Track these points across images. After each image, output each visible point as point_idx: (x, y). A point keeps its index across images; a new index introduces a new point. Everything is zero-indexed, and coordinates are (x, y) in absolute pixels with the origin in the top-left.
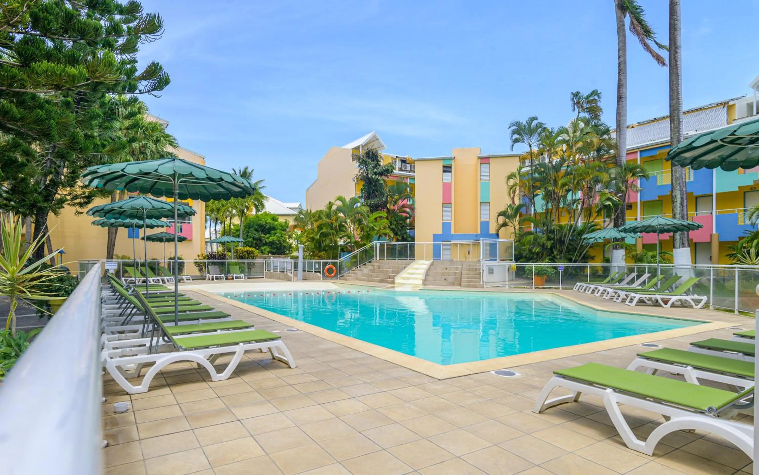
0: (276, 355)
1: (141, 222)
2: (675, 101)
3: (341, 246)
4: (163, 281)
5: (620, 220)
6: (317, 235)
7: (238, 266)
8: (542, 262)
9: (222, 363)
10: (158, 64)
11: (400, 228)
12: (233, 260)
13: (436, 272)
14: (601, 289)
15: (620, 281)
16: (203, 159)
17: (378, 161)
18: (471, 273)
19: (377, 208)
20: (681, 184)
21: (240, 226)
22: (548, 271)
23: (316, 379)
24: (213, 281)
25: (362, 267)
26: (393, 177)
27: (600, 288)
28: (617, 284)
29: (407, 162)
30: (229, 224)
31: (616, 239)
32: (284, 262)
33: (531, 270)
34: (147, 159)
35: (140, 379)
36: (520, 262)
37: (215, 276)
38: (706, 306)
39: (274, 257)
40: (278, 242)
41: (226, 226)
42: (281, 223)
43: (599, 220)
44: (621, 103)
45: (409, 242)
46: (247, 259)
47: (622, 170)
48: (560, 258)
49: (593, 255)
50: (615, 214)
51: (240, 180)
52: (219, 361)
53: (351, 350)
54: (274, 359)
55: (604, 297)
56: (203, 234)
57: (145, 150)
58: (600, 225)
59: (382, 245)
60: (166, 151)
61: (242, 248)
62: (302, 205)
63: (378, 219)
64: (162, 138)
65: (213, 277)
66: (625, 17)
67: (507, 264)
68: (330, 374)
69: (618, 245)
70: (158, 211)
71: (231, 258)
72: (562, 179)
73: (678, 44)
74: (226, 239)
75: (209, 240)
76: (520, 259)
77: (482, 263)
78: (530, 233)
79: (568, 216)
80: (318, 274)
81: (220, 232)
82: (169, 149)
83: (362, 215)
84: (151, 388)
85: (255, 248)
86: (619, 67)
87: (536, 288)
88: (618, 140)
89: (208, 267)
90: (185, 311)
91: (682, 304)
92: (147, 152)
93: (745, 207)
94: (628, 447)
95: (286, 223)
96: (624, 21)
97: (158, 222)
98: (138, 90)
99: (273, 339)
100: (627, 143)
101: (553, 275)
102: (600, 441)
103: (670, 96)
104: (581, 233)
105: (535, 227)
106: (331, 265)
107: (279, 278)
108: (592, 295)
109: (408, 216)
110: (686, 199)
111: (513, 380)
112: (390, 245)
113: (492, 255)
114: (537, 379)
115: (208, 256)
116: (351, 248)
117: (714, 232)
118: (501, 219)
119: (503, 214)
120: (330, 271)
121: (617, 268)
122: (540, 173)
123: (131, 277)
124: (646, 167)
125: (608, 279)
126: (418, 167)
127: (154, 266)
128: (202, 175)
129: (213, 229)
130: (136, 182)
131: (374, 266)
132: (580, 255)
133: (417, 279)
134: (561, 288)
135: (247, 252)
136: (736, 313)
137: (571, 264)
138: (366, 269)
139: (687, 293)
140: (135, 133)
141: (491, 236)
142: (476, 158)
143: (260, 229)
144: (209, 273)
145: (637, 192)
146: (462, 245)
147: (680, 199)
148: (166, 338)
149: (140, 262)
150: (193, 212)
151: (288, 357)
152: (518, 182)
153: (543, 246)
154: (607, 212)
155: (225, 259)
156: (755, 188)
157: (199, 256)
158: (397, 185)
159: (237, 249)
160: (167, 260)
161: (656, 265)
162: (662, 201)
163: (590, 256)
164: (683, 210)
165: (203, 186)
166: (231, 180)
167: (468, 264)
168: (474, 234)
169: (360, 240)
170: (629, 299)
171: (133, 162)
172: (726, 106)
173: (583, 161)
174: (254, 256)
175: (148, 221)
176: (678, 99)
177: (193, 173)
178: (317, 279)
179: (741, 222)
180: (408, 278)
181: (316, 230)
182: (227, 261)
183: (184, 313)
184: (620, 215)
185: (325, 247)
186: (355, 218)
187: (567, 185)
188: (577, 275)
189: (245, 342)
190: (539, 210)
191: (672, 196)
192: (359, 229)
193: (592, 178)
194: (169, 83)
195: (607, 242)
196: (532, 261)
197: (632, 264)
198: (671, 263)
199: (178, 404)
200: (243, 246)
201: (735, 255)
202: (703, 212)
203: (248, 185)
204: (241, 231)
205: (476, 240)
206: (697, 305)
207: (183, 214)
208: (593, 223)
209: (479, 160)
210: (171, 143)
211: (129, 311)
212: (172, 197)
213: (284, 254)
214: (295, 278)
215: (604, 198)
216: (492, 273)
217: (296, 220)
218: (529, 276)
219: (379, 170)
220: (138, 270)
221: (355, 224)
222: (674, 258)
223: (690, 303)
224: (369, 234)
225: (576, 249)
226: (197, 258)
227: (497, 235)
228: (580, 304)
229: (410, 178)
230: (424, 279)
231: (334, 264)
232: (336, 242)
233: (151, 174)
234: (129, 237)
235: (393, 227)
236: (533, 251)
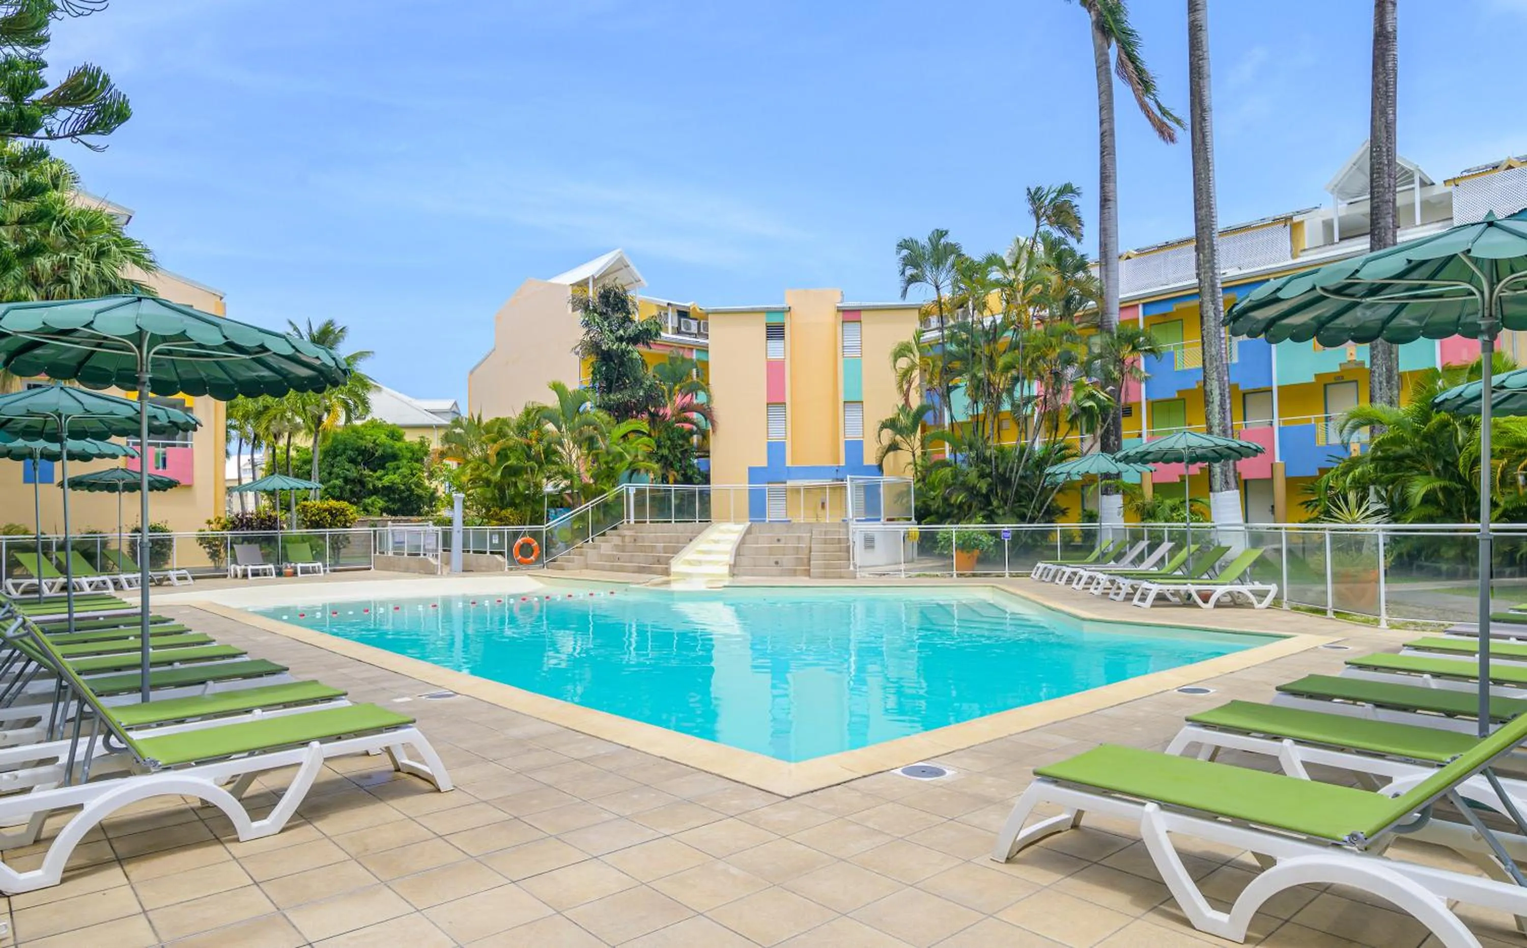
0: (404, 760)
1: (55, 447)
2: (1203, 211)
3: (549, 495)
4: (116, 583)
5: (1113, 438)
6: (494, 473)
7: (307, 545)
8: (970, 523)
9: (267, 790)
10: (99, 71)
11: (680, 456)
12: (296, 532)
13: (757, 548)
14: (1085, 574)
15: (1119, 557)
16: (221, 298)
17: (628, 313)
18: (830, 547)
19: (627, 412)
20: (1220, 369)
21: (313, 452)
22: (981, 540)
23: (499, 815)
24: (244, 581)
25: (597, 539)
26: (660, 348)
27: (1081, 572)
28: (1112, 563)
29: (692, 315)
30: (285, 448)
31: (1107, 476)
32: (419, 533)
33: (949, 540)
34: (71, 296)
35: (40, 848)
36: (926, 524)
37: (250, 568)
38: (1277, 602)
39: (394, 521)
40: (403, 487)
41: (277, 451)
42: (411, 444)
43: (1073, 438)
44: (1106, 211)
45: (698, 484)
46: (331, 527)
47: (1112, 338)
48: (1004, 514)
49: (1065, 507)
50: (1102, 427)
51: (310, 352)
52: (255, 788)
53: (582, 737)
54: (398, 770)
55: (1092, 590)
56: (219, 469)
57: (67, 274)
58: (1075, 448)
59: (640, 493)
60: (122, 277)
61: (318, 502)
62: (460, 406)
63: (632, 436)
64: (114, 248)
65: (246, 570)
66: (1109, 47)
67: (902, 527)
68: (535, 802)
69: (1110, 485)
70: (101, 421)
71: (290, 526)
72: (1005, 355)
73: (1207, 103)
74: (278, 482)
75: (236, 484)
76: (925, 518)
77: (851, 527)
78: (945, 464)
79: (1016, 431)
80: (499, 557)
81: (264, 466)
82: (132, 272)
83: (595, 429)
84: (71, 874)
85: (350, 503)
86: (1102, 141)
87: (959, 575)
88: (1104, 281)
89: (232, 548)
90: (170, 663)
91: (1233, 600)
92: (72, 277)
93: (1326, 413)
94: (1194, 928)
95: (422, 443)
96: (1107, 54)
97: (103, 446)
98: (43, 130)
99: (396, 727)
100: (1121, 286)
101: (991, 549)
102: (1137, 918)
103: (1195, 201)
104: (1041, 463)
105: (954, 452)
106: (528, 538)
107: (407, 570)
108: (1069, 587)
109: (695, 428)
110: (1230, 397)
111: (941, 787)
112: (659, 491)
113: (871, 510)
114: (989, 780)
115: (233, 522)
116: (573, 499)
117: (1277, 460)
118: (887, 436)
119: (891, 424)
120: (526, 550)
121: (1110, 531)
122: (961, 343)
123: (31, 577)
124: (1155, 334)
125: (1096, 553)
126: (715, 327)
127: (92, 550)
128: (213, 338)
129: (245, 458)
130: (38, 352)
131: (623, 537)
132: (1041, 508)
133: (718, 563)
134: (1007, 575)
135: (330, 511)
136: (1330, 614)
137: (1025, 526)
138: (607, 545)
139: (1241, 580)
140: (41, 235)
141: (868, 470)
142: (834, 310)
143: (360, 459)
144: (235, 561)
145: (1140, 382)
146: (808, 489)
147: (1219, 397)
148: (113, 740)
149: (54, 540)
150: (193, 422)
151: (433, 765)
152: (917, 361)
153: (972, 491)
154: (1087, 421)
155: (275, 529)
156: (1342, 377)
157: (209, 522)
158: (671, 364)
159: (305, 506)
160: (126, 535)
161: (1185, 524)
162: (1184, 399)
163: (1058, 508)
164: (1224, 419)
165: (217, 362)
166: (289, 351)
167: (824, 529)
168: (831, 467)
169: (592, 481)
170: (1138, 595)
171: (36, 302)
172: (1289, 224)
173: (1042, 320)
174: (346, 521)
175: (72, 445)
176: (1209, 206)
177: (188, 334)
178: (499, 567)
179: (1321, 442)
180: (700, 562)
181: (493, 460)
182: (279, 533)
183: (169, 668)
184: (1112, 428)
185: (513, 498)
186: (581, 433)
187: (1014, 367)
188: (1035, 546)
189: (324, 740)
190: (961, 418)
191: (1205, 391)
192: (590, 458)
193: (1059, 356)
194: (127, 118)
195: (1089, 480)
196: (949, 521)
197: (1136, 524)
198: (1207, 521)
199: (144, 912)
200: (322, 498)
201: (1314, 503)
202: (1256, 422)
203: (332, 364)
204: (316, 463)
205: (837, 480)
206: (1260, 602)
207: (166, 427)
208: (1063, 444)
209: (841, 314)
210: (138, 260)
211: (18, 667)
212: (134, 389)
213: (420, 514)
214: (446, 570)
215: (1081, 395)
216: (873, 547)
217: (446, 439)
218: (946, 552)
219: (630, 331)
220: (51, 560)
221: (580, 447)
222: (1212, 511)
223: (1248, 598)
224: (612, 468)
225: (1033, 495)
226: (206, 527)
227: (880, 467)
228: (1049, 608)
229: (698, 350)
230: (732, 562)
231: (535, 535)
232: (538, 486)
233: (77, 334)
234: (26, 481)
235: (665, 452)
236: (952, 501)
